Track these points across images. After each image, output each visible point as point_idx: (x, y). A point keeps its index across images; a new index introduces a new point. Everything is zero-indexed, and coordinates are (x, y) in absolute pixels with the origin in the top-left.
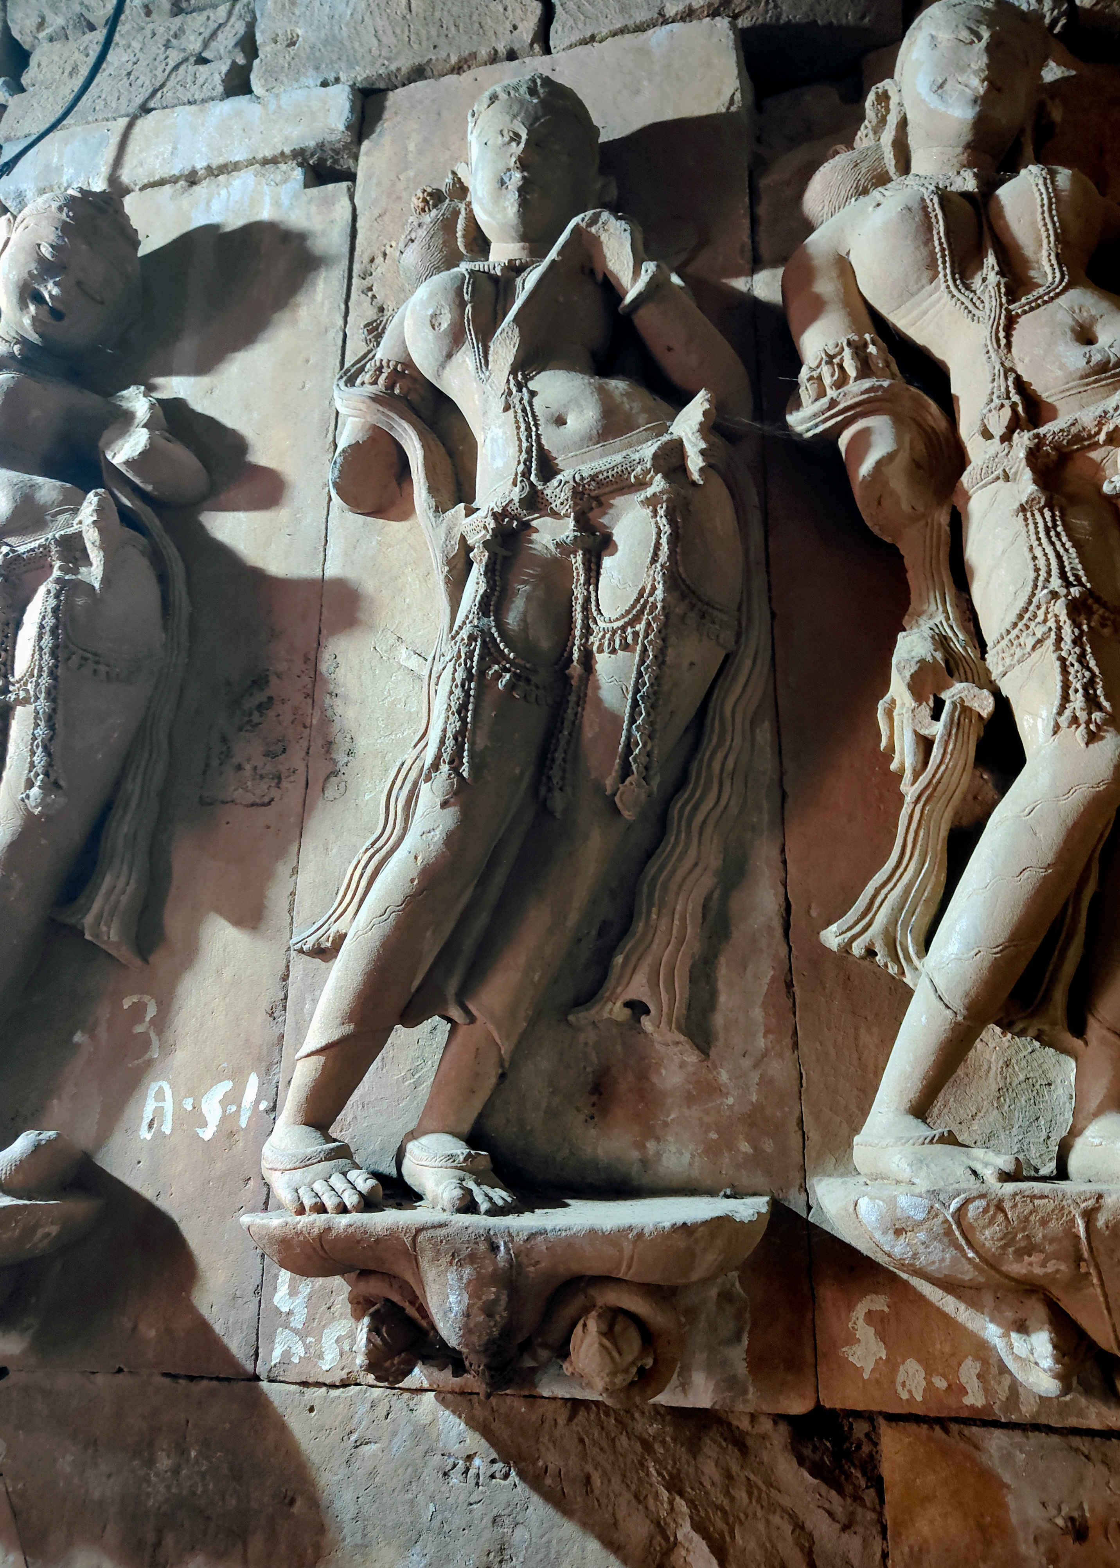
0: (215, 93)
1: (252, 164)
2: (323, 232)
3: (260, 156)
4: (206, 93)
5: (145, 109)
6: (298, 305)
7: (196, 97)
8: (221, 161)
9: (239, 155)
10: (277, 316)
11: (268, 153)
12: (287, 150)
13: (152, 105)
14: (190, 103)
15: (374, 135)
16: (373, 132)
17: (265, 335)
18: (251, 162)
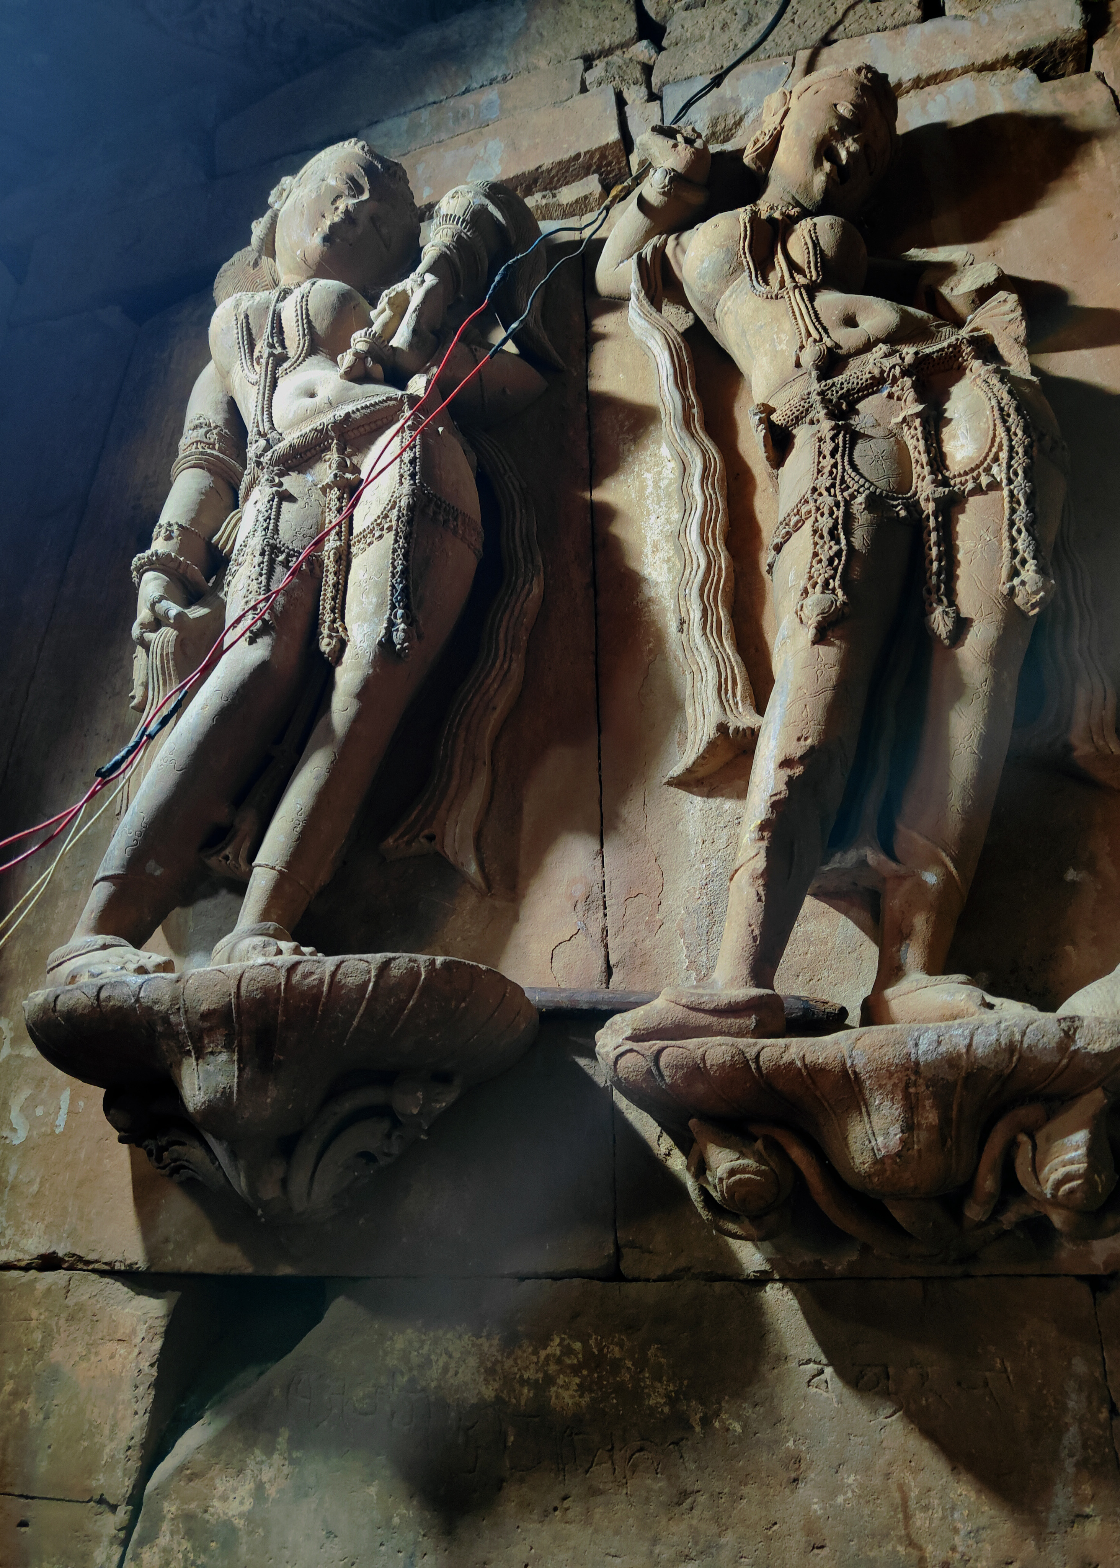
0: (911, 18)
1: (967, 72)
2: (1082, 113)
3: (979, 61)
4: (899, 18)
5: (827, 41)
6: (1076, 173)
7: (887, 24)
8: (933, 70)
9: (955, 61)
10: (1052, 185)
11: (989, 58)
12: (1013, 53)
13: (835, 36)
14: (878, 30)
15: (1107, 35)
16: (1106, 32)
17: (1045, 201)
18: (966, 71)
